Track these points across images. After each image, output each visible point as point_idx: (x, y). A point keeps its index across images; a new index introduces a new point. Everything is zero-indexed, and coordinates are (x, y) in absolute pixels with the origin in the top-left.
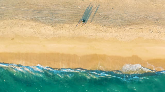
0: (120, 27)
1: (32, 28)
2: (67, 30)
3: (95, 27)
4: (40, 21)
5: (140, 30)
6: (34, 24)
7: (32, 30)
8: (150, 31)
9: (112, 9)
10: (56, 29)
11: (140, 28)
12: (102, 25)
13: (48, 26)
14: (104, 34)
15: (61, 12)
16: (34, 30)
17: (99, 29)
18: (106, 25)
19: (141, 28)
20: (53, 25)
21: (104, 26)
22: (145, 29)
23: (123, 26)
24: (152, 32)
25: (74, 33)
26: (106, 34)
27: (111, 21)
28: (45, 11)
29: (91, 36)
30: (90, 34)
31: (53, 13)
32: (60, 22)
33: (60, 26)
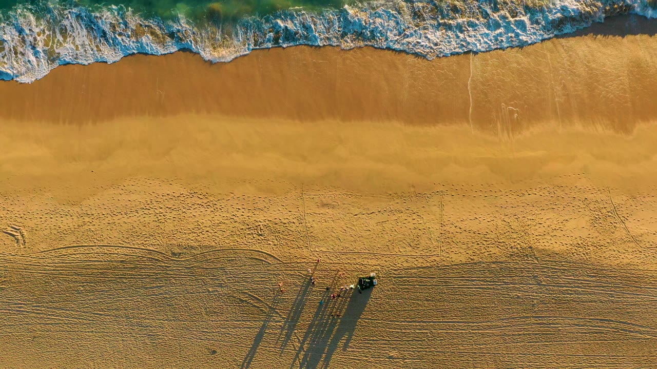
0: (177, 250)
1: (635, 240)
2: (453, 229)
3: (305, 252)
4: (599, 273)
5: (69, 240)
6: (626, 261)
7: (635, 227)
8: (20, 237)
9: (214, 352)
10: (515, 236)
11: (70, 251)
12: (270, 260)
13: (557, 248)
14: (260, 217)
15: (490, 327)
16: (626, 228)
17: (283, 242)
18: (249, 262)
19: (64, 252)
20: (528, 253)
21: (258, 259)
22: (43, 246)
23: (160, 257)
24: (9, 230)
25: (414, 216)
26: (246, 214)
27: (221, 286)
28: (574, 329)
29: (324, 205)
30: (330, 211)
31: (533, 320)
32: (491, 272)
33: (493, 250)
